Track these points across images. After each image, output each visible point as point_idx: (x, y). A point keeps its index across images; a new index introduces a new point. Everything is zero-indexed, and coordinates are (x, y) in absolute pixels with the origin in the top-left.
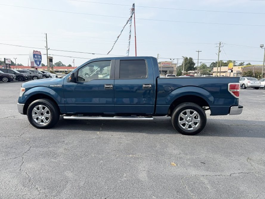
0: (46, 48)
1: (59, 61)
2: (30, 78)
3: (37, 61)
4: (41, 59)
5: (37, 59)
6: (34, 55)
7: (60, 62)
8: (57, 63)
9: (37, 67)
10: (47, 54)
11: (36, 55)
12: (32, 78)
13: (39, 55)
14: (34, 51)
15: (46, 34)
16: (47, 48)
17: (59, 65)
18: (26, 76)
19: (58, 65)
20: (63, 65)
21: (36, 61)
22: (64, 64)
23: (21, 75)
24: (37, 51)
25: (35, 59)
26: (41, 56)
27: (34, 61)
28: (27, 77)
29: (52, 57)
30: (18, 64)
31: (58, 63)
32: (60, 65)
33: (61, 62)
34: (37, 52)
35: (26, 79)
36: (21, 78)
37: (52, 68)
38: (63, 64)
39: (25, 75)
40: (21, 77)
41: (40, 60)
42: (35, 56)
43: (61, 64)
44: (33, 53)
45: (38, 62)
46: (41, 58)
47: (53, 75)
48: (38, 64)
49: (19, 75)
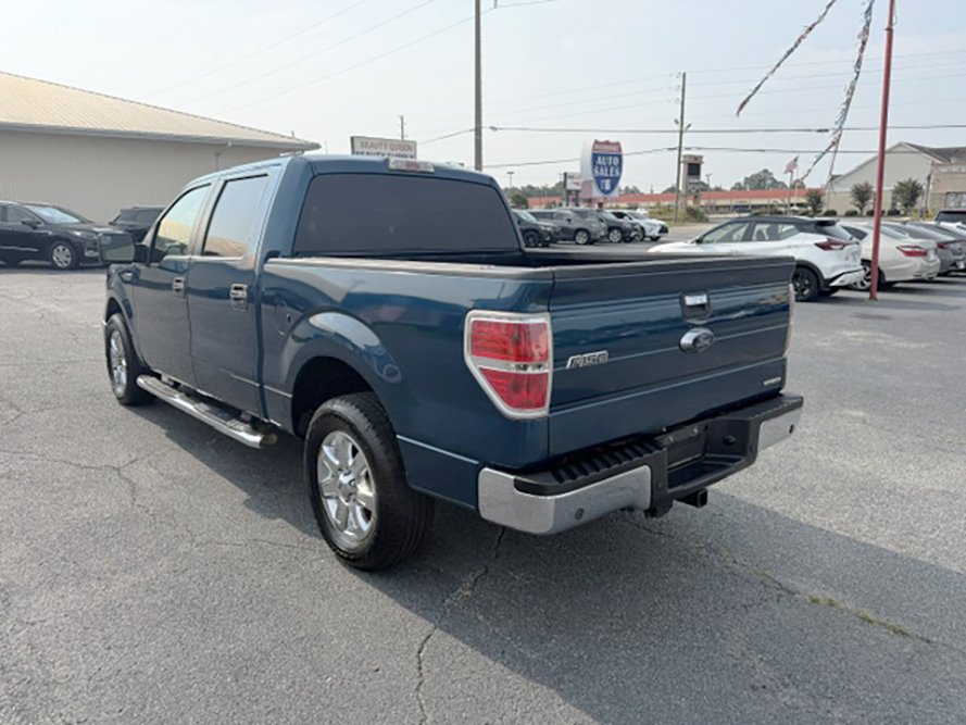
0: (677, 128)
1: (762, 169)
2: (562, 235)
3: (605, 178)
4: (620, 171)
5: (603, 173)
6: (595, 157)
7: (766, 171)
8: (752, 176)
9: (601, 201)
10: (680, 147)
11: (602, 155)
12: (571, 236)
13: (614, 156)
14: (596, 142)
15: (684, 75)
16: (682, 125)
17: (759, 185)
18: (549, 229)
19: (756, 183)
20: (775, 183)
21: (599, 180)
22: (778, 180)
23: (534, 227)
24: (607, 143)
25: (596, 171)
26: (620, 157)
27: (592, 178)
28: (549, 233)
29: (701, 157)
30: (627, 188)
31: (758, 175)
32: (762, 185)
33: (770, 171)
34: (607, 147)
35: (548, 239)
36: (533, 236)
37: (696, 197)
38: (775, 181)
39: (546, 226)
40: (533, 233)
41: (617, 172)
42: (599, 158)
43: (769, 182)
44: (594, 149)
45: (608, 182)
46: (620, 165)
47: (650, 224)
48: (608, 187)
49: (528, 226)
